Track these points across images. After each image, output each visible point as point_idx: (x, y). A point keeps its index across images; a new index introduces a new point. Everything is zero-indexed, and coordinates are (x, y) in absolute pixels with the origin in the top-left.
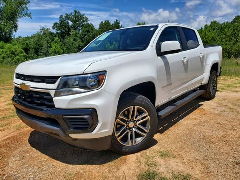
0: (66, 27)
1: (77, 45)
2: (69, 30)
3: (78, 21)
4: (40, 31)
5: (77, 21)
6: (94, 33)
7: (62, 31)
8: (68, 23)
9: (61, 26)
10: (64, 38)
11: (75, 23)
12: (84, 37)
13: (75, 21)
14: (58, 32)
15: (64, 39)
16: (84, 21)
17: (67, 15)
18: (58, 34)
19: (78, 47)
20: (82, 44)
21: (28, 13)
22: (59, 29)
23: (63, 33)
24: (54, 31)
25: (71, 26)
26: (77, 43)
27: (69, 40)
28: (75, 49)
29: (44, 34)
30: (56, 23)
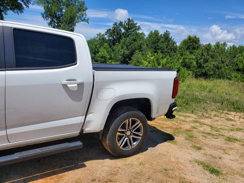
0: (117, 34)
1: (122, 53)
2: (120, 38)
4: (96, 36)
5: (129, 29)
6: (140, 42)
7: (113, 37)
8: (120, 30)
9: (114, 32)
10: (114, 44)
11: (127, 31)
12: (130, 45)
13: (127, 29)
14: (110, 38)
15: (114, 45)
16: (136, 30)
17: (121, 22)
18: (110, 40)
19: (123, 55)
20: (127, 52)
21: (86, 19)
22: (111, 35)
23: (114, 39)
24: (107, 37)
25: (123, 33)
26: (122, 51)
27: (118, 47)
28: (120, 57)
29: (100, 39)
30: (110, 30)
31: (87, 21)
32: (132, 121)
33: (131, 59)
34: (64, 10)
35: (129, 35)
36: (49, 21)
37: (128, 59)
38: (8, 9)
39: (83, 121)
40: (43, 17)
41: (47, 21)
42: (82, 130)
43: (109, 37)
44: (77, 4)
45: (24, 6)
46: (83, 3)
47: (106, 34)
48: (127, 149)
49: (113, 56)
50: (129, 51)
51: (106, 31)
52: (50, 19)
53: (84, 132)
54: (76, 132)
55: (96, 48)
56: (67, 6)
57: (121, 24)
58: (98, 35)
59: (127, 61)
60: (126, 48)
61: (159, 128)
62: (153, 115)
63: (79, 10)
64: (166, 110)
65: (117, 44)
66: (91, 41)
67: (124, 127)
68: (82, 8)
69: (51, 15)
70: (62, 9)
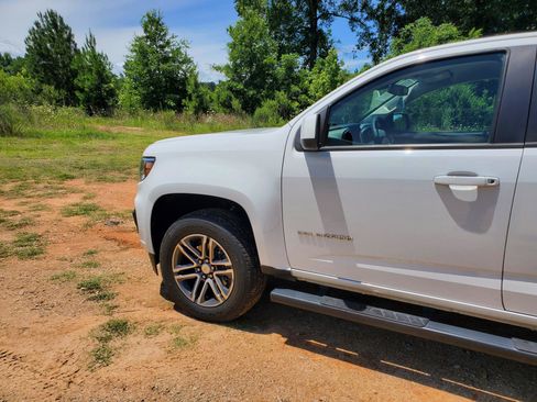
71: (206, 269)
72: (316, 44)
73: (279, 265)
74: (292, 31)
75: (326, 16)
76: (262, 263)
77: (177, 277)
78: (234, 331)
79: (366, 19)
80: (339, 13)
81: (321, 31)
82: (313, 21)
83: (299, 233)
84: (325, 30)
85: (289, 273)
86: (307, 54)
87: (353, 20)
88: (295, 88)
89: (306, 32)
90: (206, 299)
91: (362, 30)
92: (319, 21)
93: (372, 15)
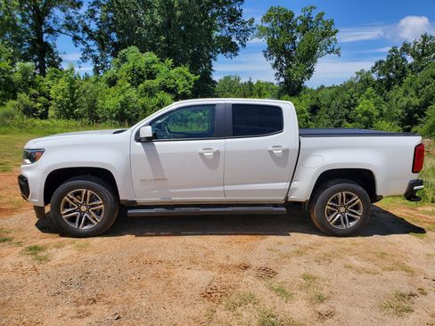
0: (397, 68)
1: (405, 103)
2: (404, 73)
3: (427, 55)
4: (355, 76)
5: (424, 55)
7: (388, 75)
8: (404, 60)
9: (390, 66)
10: (389, 88)
11: (419, 59)
12: (424, 86)
13: (419, 57)
14: (382, 77)
15: (388, 90)
17: (405, 45)
18: (381, 81)
19: (406, 108)
20: (416, 102)
21: (336, 48)
22: (383, 71)
23: (390, 79)
24: (375, 76)
25: (410, 66)
26: (406, 100)
27: (397, 93)
28: (400, 111)
29: (361, 81)
30: (381, 62)
31: (338, 53)
32: (347, 195)
33: (425, 115)
34: (298, 40)
35: (423, 67)
36: (274, 62)
37: (416, 115)
38: (218, 52)
39: (288, 187)
40: (265, 56)
41: (271, 61)
42: (287, 197)
43: (379, 76)
44: (320, 26)
45: (240, 46)
46: (332, 23)
47: (373, 72)
48: (339, 227)
49: (385, 110)
50: (422, 99)
51: (374, 65)
52: (275, 58)
53: (289, 200)
54: (281, 198)
55: (353, 98)
56: (304, 33)
57: (406, 48)
58: (357, 73)
59: (416, 118)
60: (413, 93)
61: (409, 221)
62: (379, 193)
63: (324, 35)
64: (403, 189)
65: (396, 86)
66: (345, 87)
67: (335, 201)
68: (328, 32)
69: (277, 51)
70: (295, 38)
71: (84, 208)
72: (43, 53)
73: (130, 198)
74: (20, 40)
75: (50, 31)
76: (121, 198)
77: (64, 217)
78: (105, 238)
79: (87, 39)
80: (63, 31)
81: (46, 43)
82: (40, 34)
83: (141, 181)
84: (50, 42)
85: (135, 201)
86: (35, 61)
87: (76, 38)
88: (33, 91)
89: (32, 42)
90: (85, 225)
91: (84, 47)
92: (45, 35)
93: (91, 37)
